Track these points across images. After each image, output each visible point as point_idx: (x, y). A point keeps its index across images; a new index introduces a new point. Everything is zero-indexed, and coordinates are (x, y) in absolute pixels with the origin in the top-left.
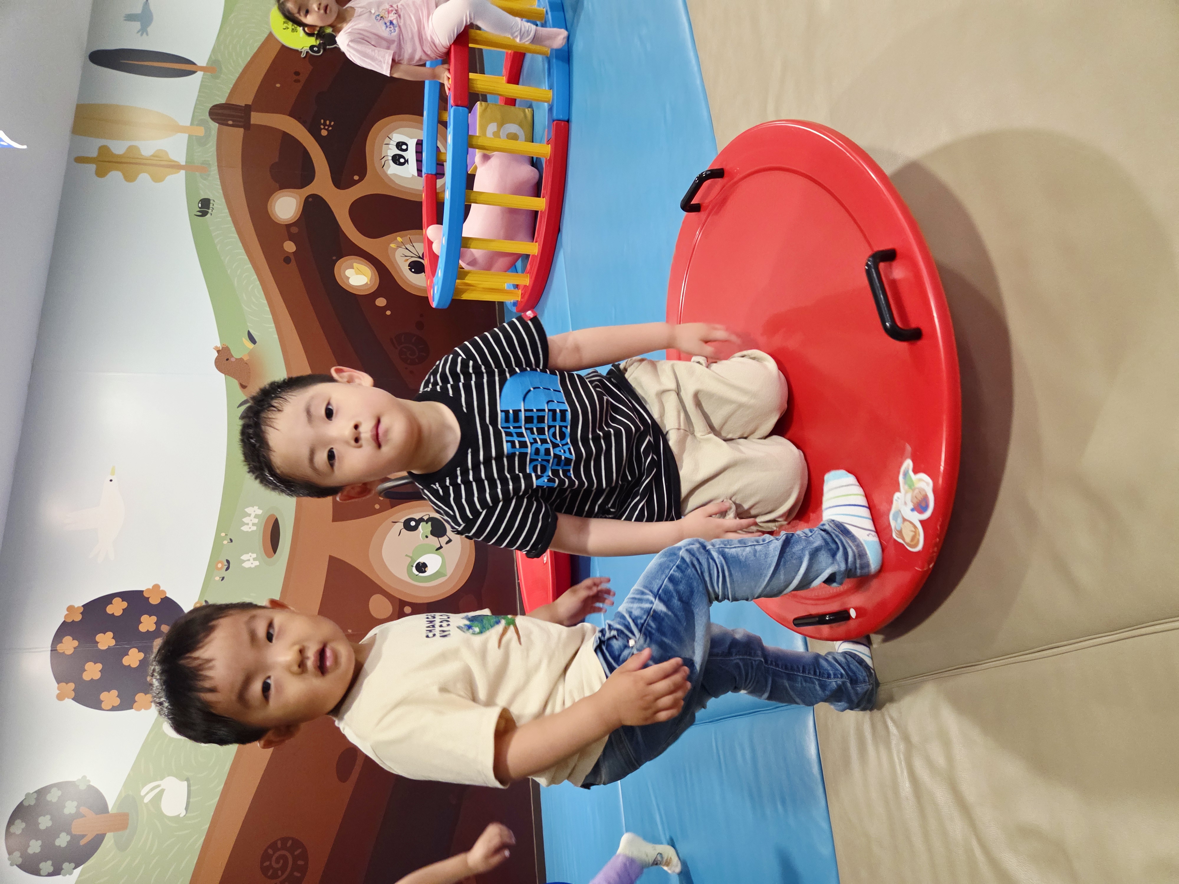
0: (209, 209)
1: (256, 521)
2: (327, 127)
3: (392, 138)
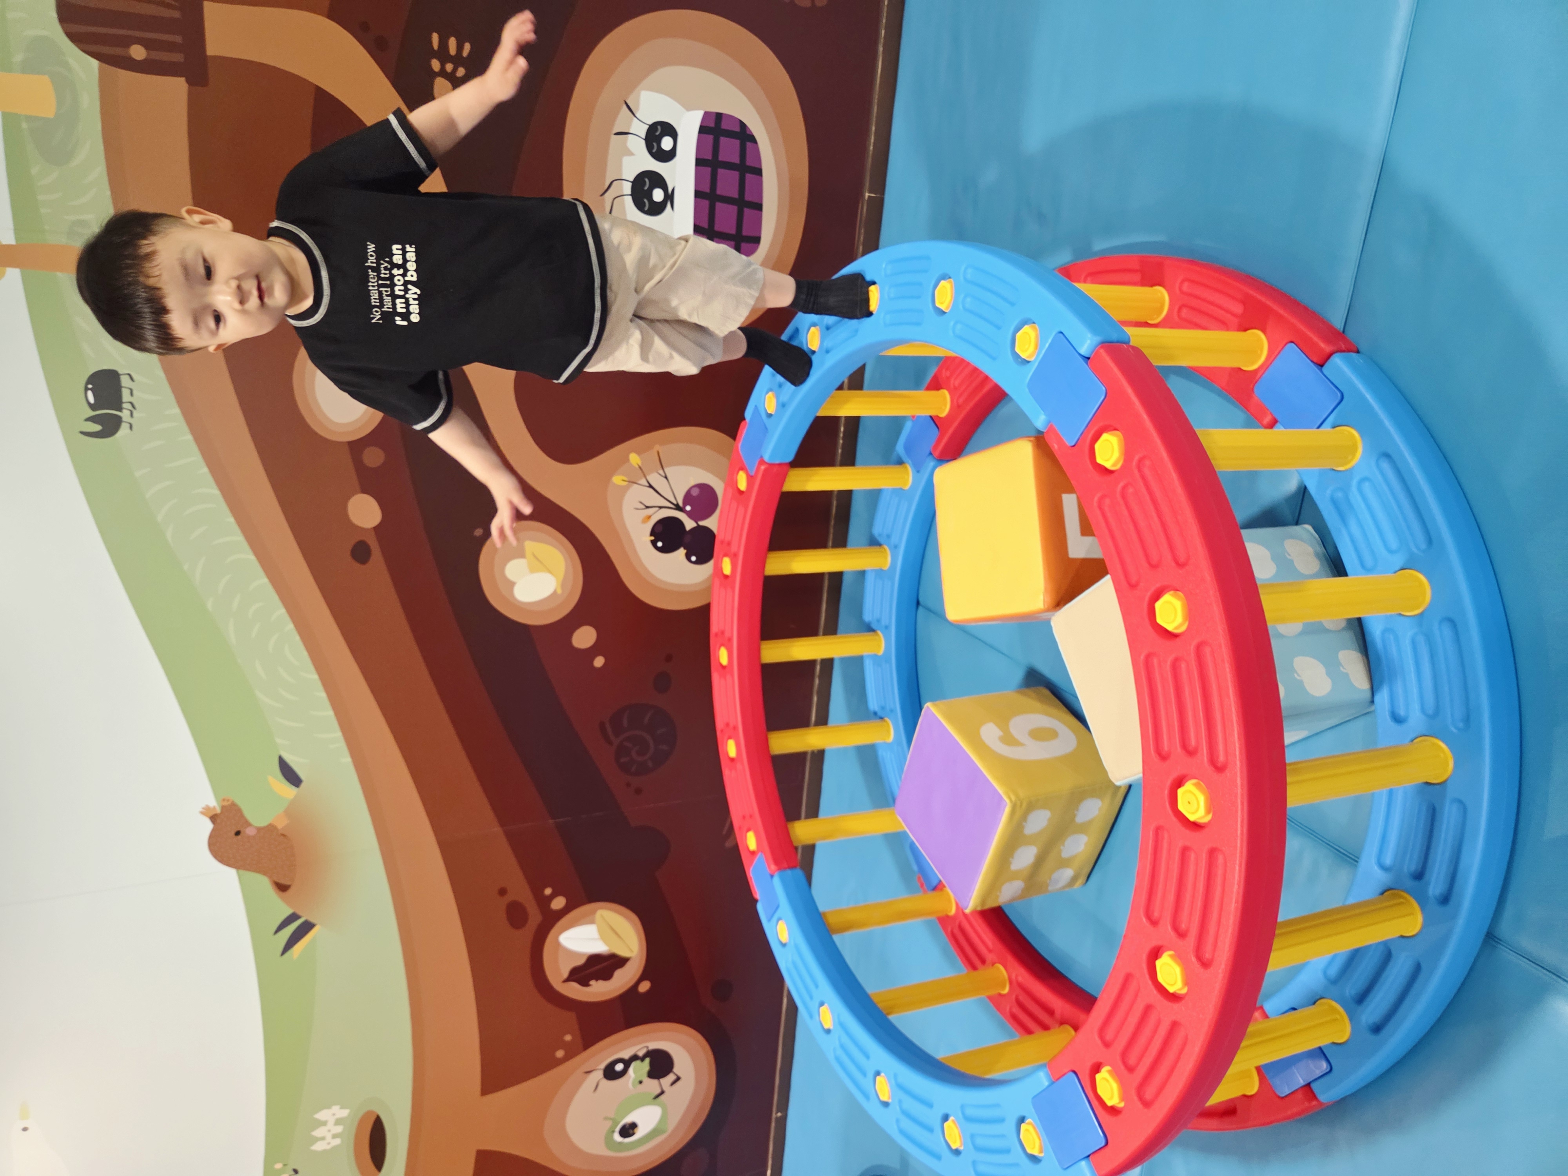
0: (120, 409)
1: (339, 1129)
2: (449, 67)
3: (638, 108)
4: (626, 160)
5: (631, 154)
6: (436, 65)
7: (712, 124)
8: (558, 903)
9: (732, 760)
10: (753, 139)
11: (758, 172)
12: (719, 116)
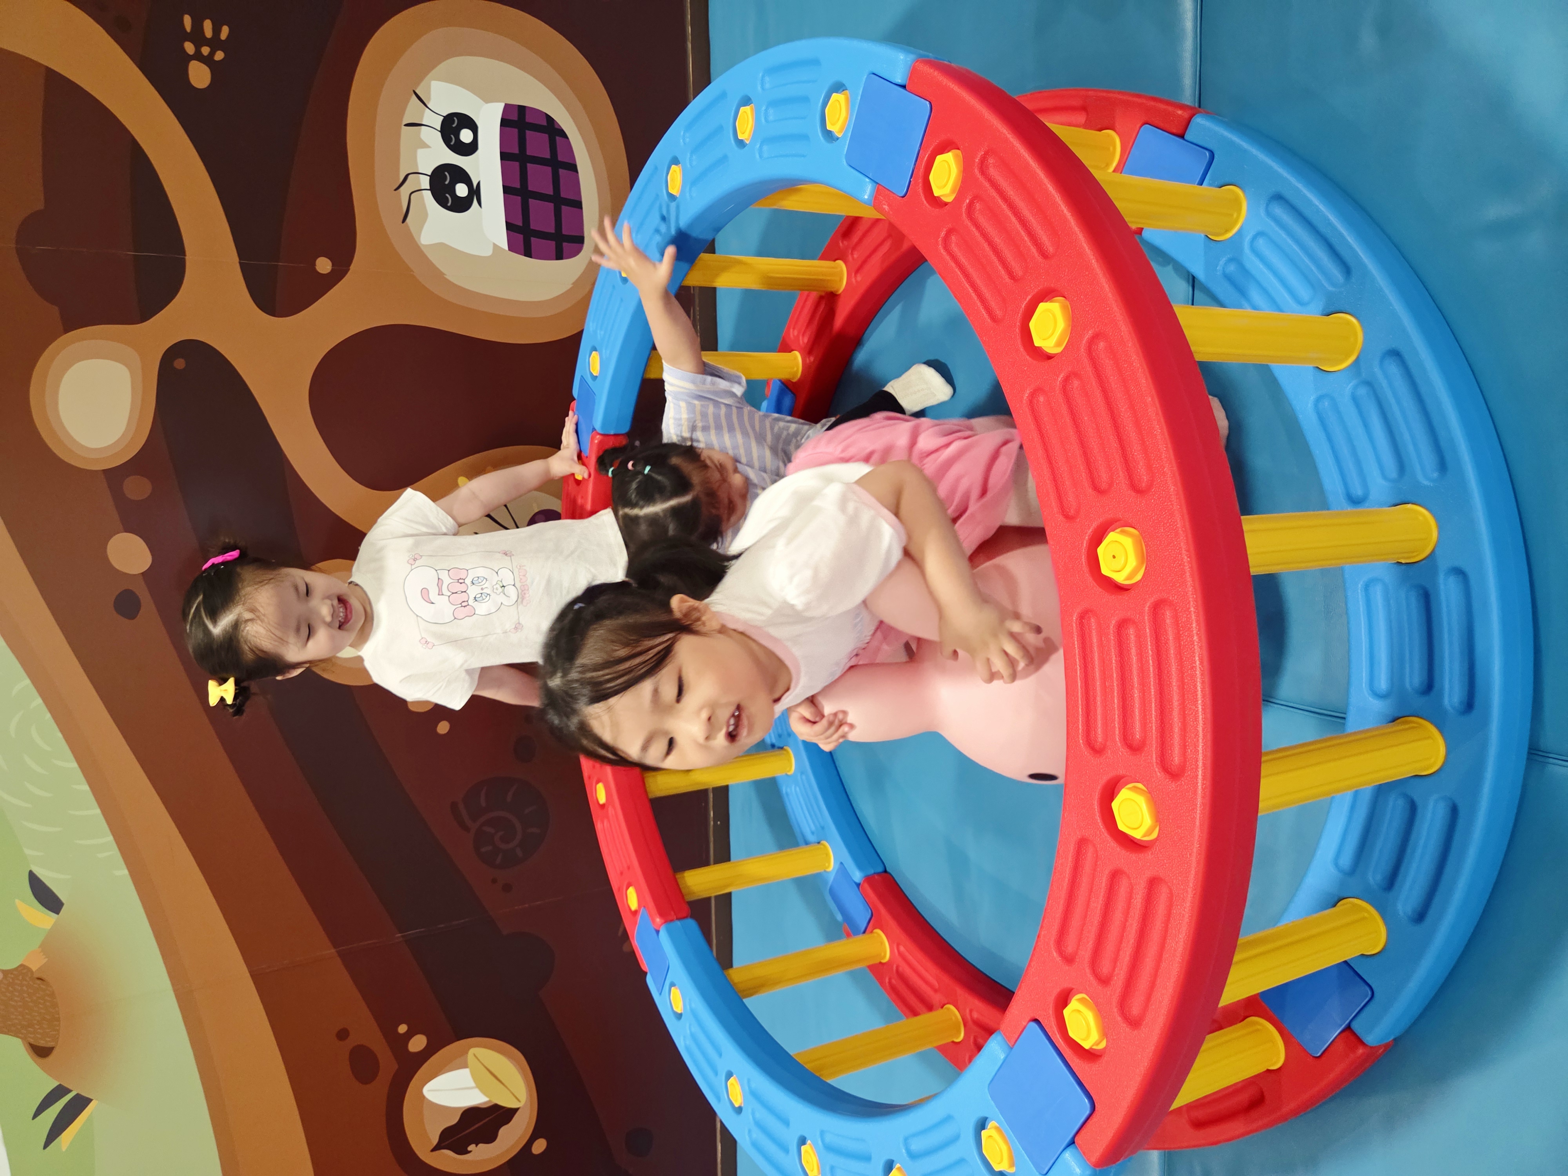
2: (206, 50)
3: (429, 99)
4: (421, 152)
5: (425, 146)
6: (189, 48)
7: (514, 117)
8: (418, 1043)
9: (603, 806)
10: (563, 135)
11: (573, 168)
12: (522, 109)
